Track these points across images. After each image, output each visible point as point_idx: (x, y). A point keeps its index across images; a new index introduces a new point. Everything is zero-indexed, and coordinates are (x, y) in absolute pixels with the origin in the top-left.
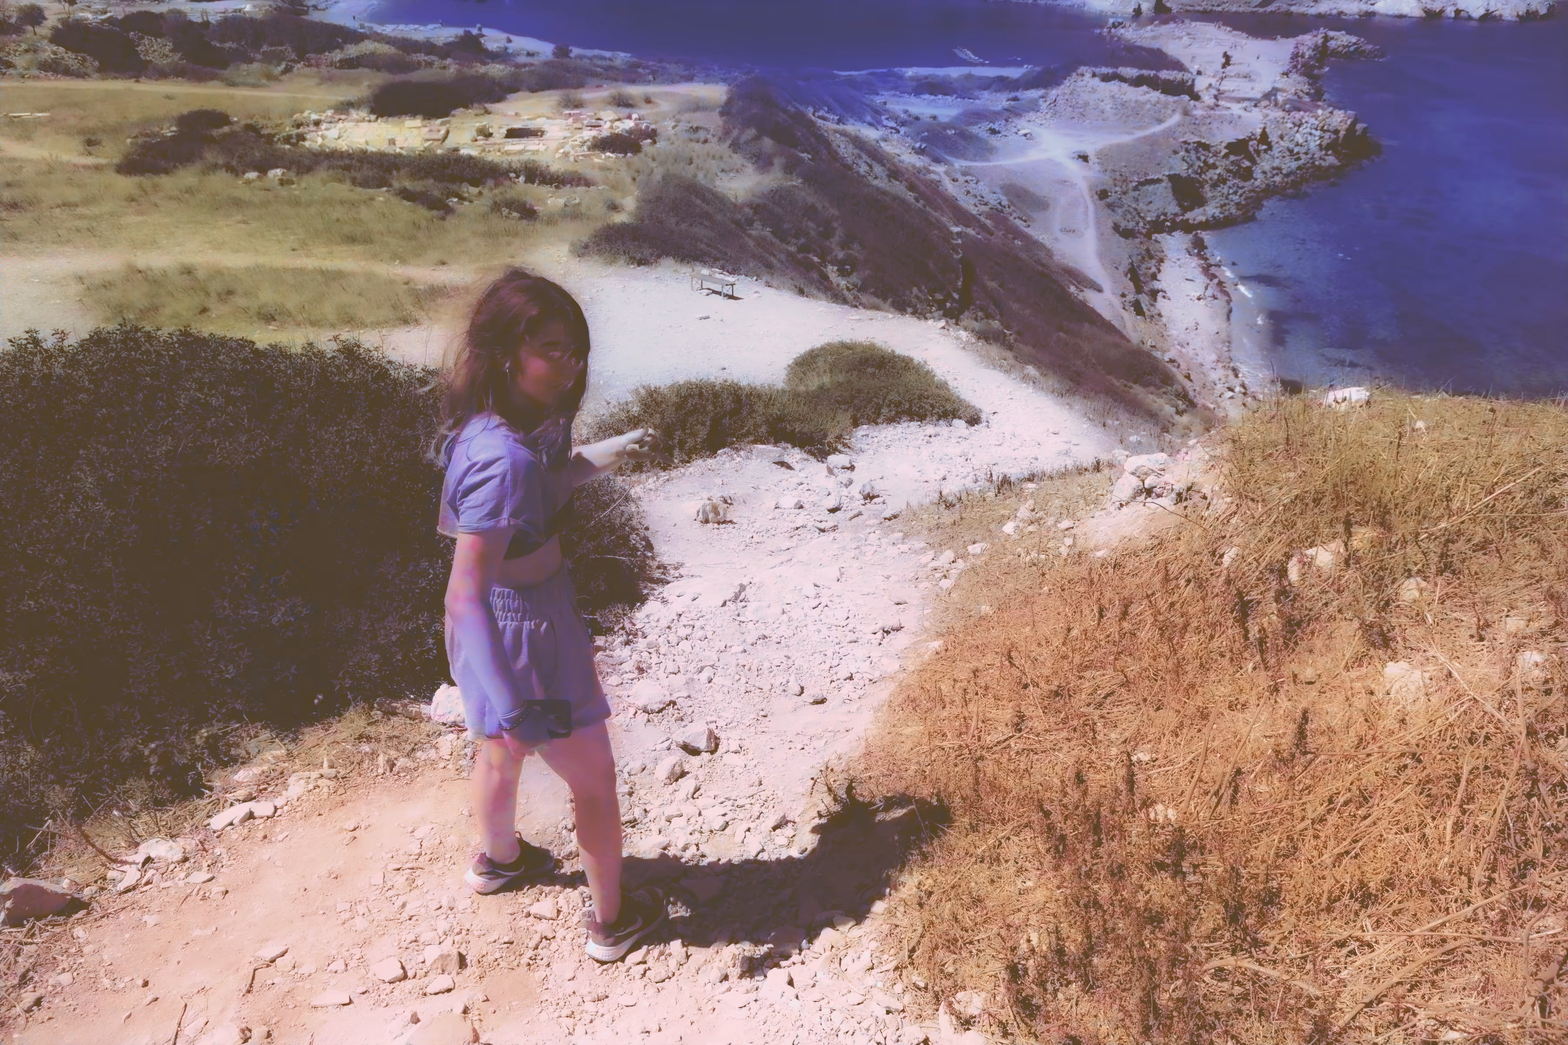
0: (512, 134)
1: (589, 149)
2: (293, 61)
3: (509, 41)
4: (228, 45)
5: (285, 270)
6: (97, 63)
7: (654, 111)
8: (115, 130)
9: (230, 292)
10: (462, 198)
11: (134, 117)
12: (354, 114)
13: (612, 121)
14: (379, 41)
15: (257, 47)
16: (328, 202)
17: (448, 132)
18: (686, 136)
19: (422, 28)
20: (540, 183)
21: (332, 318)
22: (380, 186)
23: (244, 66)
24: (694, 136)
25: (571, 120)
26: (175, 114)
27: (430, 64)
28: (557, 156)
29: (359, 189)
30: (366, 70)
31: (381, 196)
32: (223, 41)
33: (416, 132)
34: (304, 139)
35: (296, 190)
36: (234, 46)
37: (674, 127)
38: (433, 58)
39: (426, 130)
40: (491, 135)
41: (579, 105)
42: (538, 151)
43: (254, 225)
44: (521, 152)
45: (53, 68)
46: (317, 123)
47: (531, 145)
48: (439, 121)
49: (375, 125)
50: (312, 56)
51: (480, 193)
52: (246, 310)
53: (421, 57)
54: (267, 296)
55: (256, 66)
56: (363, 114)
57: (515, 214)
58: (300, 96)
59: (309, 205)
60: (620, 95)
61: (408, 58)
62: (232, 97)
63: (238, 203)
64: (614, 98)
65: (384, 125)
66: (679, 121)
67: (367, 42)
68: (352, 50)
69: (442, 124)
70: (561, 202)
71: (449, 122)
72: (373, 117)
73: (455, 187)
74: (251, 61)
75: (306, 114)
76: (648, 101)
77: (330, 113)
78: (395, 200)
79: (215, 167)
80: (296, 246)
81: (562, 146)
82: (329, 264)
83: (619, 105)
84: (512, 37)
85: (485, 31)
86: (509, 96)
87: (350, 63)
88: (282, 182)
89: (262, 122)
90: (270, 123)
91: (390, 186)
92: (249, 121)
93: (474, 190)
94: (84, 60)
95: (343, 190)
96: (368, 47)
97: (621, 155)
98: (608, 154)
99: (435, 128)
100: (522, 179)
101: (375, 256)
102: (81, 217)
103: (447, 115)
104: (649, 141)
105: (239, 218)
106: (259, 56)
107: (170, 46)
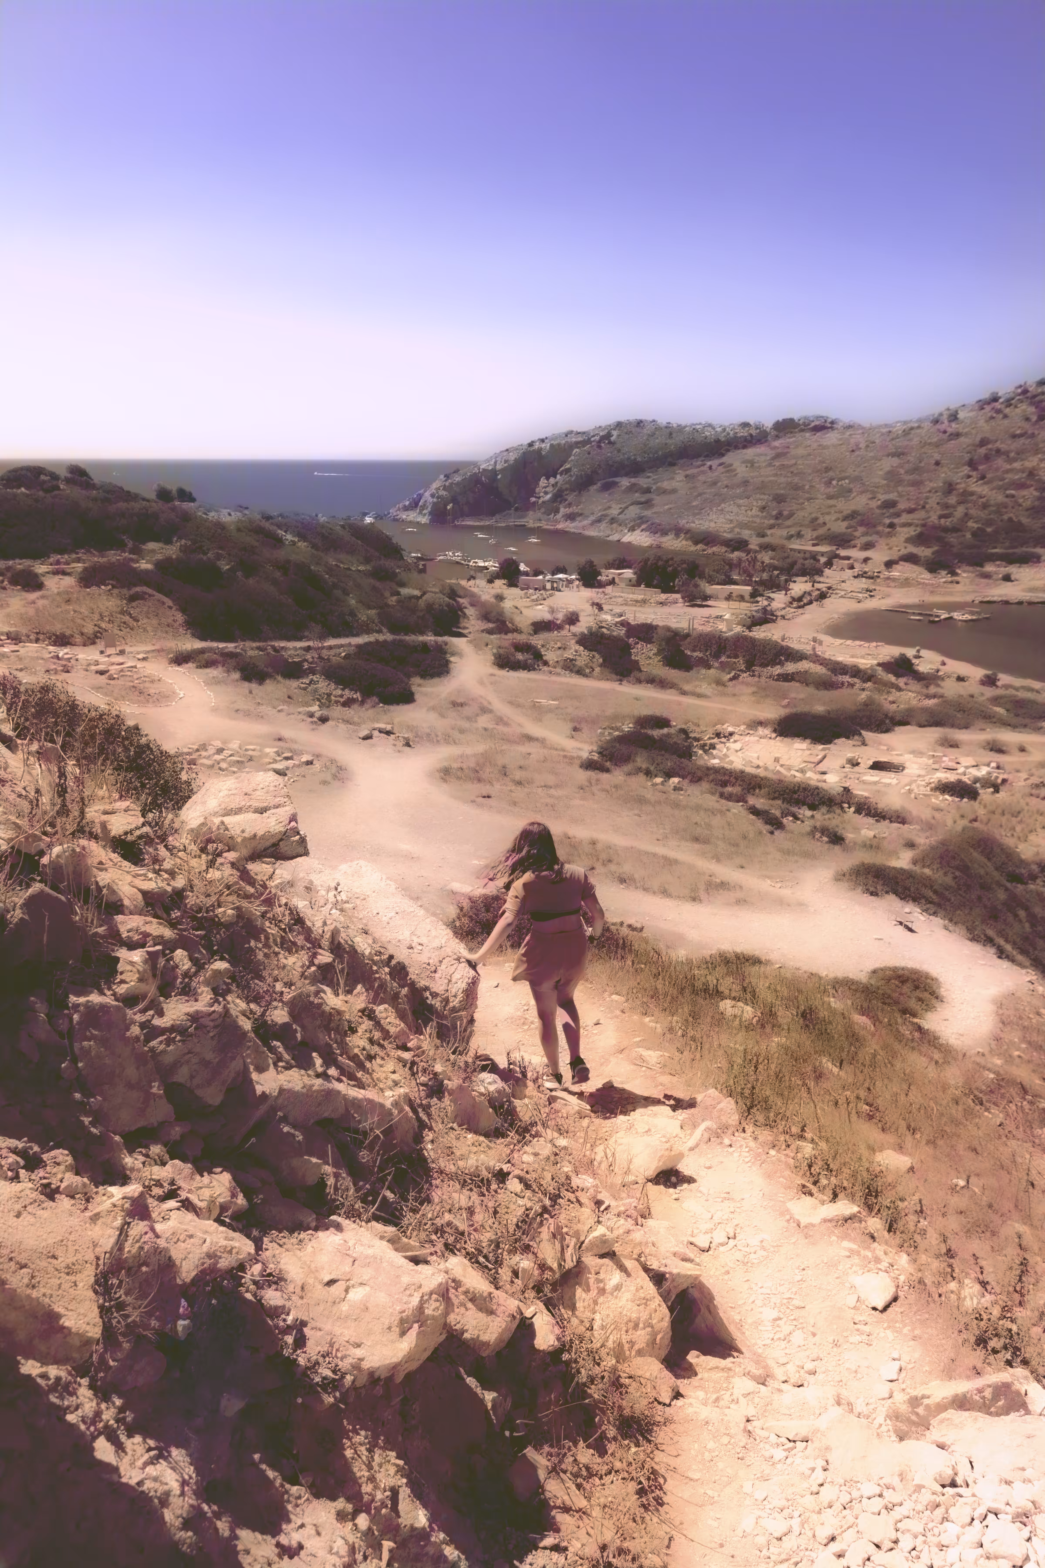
0: (877, 766)
1: (932, 790)
2: (741, 671)
3: (944, 664)
4: (695, 654)
5: (647, 853)
6: (601, 660)
7: (1023, 759)
8: (593, 722)
9: (610, 861)
10: (796, 818)
11: (609, 712)
12: (761, 731)
13: (967, 767)
14: (814, 662)
15: (717, 656)
16: (697, 808)
17: (824, 757)
18: (1028, 790)
19: (867, 645)
20: (866, 815)
21: (656, 888)
22: (738, 801)
23: (703, 671)
24: (1034, 791)
25: (931, 761)
26: (636, 713)
27: (852, 685)
28: (903, 791)
29: (724, 801)
30: (798, 684)
31: (737, 808)
32: (694, 651)
33: (800, 753)
34: (714, 748)
35: (681, 797)
36: (701, 655)
37: (1026, 780)
38: (856, 680)
39: (808, 752)
40: (858, 764)
41: (954, 745)
42: (889, 784)
43: (644, 817)
44: (875, 783)
45: (570, 666)
46: (731, 734)
47: (887, 778)
48: (822, 746)
49: (772, 742)
50: (757, 668)
51: (813, 816)
52: (612, 874)
53: (846, 679)
54: (627, 868)
55: (712, 671)
56: (767, 731)
57: (825, 839)
58: (729, 708)
59: (685, 807)
60: (994, 741)
61: (834, 679)
62: (679, 704)
63: (641, 801)
64: (989, 744)
65: (779, 744)
66: (1032, 775)
67: (804, 661)
68: (791, 667)
69: (823, 750)
70: (871, 834)
71: (829, 749)
72: (774, 735)
73: (794, 809)
74: (709, 667)
75: (725, 726)
76: (1022, 750)
77: (743, 727)
78: (744, 813)
79: (639, 770)
80: (660, 837)
81: (910, 784)
82: (672, 854)
83: (991, 750)
84: (946, 660)
85: (924, 653)
86: (896, 729)
87: (787, 678)
88: (675, 789)
89: (692, 727)
90: (697, 729)
91: (746, 802)
92: (683, 726)
93: (809, 813)
94: (594, 657)
95: (712, 801)
96: (804, 665)
97: (957, 799)
98: (947, 797)
99: (815, 752)
100: (853, 809)
101: (703, 854)
102: (551, 796)
103: (829, 742)
104: (992, 790)
105: (636, 812)
106: (716, 665)
107: (655, 650)
